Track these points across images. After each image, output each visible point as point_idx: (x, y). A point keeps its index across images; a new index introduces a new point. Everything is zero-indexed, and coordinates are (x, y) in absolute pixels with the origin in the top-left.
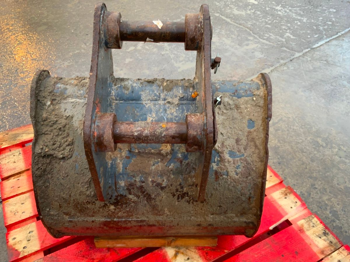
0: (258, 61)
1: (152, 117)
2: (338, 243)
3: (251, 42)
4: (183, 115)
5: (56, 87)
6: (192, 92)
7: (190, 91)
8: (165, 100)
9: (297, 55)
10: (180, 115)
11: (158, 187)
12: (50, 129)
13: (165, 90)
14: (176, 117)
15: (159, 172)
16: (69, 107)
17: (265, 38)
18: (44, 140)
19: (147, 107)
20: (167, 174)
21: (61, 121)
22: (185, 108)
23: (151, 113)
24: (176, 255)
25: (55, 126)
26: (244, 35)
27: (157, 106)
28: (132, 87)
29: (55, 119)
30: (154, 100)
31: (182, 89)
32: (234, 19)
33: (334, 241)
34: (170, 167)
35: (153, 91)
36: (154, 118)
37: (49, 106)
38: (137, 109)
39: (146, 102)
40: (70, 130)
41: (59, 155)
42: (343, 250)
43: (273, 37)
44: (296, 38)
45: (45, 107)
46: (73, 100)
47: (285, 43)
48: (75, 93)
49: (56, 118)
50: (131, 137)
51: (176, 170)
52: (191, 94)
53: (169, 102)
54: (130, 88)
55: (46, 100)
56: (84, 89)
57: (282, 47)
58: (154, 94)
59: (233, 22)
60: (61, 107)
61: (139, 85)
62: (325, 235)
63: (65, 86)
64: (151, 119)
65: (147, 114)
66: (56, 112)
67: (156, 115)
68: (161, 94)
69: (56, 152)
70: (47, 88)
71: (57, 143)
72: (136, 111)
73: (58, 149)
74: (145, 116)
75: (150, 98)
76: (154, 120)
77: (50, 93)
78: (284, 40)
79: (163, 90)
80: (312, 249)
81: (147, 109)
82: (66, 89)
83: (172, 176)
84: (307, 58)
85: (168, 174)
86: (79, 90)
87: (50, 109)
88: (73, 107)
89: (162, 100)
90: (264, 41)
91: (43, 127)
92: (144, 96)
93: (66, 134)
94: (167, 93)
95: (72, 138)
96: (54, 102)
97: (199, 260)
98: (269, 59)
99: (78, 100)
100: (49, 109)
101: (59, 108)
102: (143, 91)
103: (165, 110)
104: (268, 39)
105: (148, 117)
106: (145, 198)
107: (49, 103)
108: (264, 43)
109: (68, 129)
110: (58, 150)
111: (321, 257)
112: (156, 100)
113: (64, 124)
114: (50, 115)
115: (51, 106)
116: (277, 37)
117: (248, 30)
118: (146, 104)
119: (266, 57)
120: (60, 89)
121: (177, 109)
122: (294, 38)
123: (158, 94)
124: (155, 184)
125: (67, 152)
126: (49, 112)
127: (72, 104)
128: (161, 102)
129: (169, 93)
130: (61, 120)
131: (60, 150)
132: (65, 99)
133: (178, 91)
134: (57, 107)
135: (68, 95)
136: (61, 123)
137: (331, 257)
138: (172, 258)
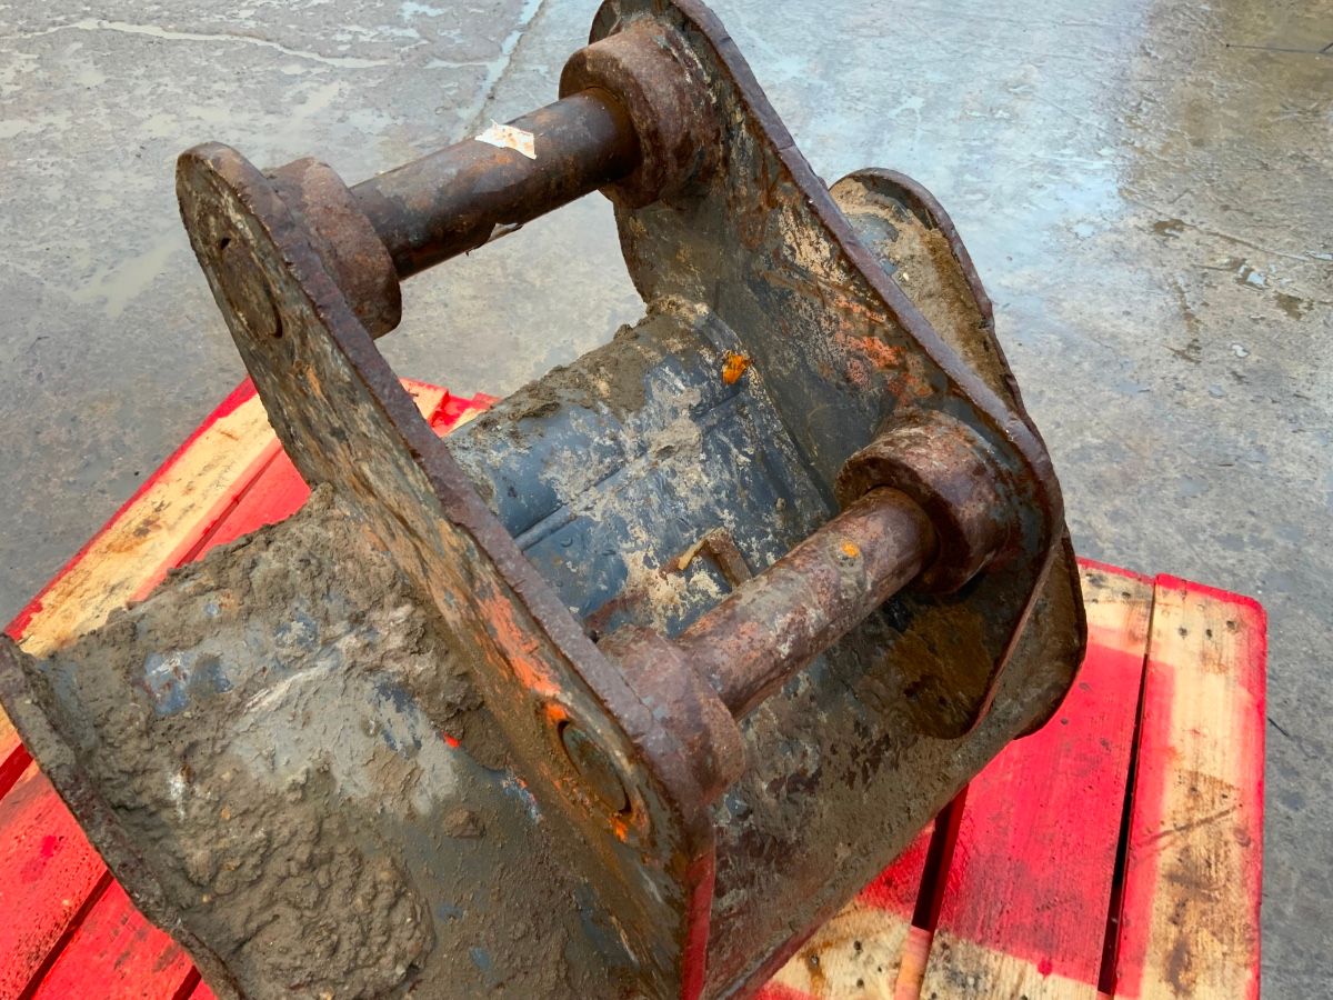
0: (383, 144)
1: (637, 548)
2: (1141, 584)
3: (307, 85)
4: (734, 468)
5: (154, 687)
6: (715, 363)
7: (708, 366)
8: (642, 449)
9: (496, 68)
10: (727, 476)
11: (798, 790)
12: (256, 898)
13: (623, 411)
14: (717, 490)
15: (777, 734)
16: (276, 736)
17: (343, 48)
18: (276, 967)
19: (598, 518)
20: (807, 721)
21: (285, 823)
22: (725, 439)
23: (626, 536)
24: (815, 969)
25: (277, 866)
26: (258, 69)
27: (631, 493)
28: (495, 470)
29: (260, 834)
30: (607, 476)
31: (678, 373)
32: (171, 19)
33: (1129, 585)
34: (801, 690)
35: (586, 442)
36: (647, 545)
37: (189, 795)
38: (569, 553)
39: (585, 502)
40: (353, 829)
41: (385, 974)
42: (1165, 594)
43: (367, 36)
44: (445, 10)
45: (165, 815)
46: (281, 690)
47: (425, 42)
48: (270, 656)
49: (254, 828)
50: (773, 675)
51: (822, 684)
52: (721, 374)
53: (667, 452)
54: (491, 482)
55: (152, 782)
56: (303, 610)
57: (425, 60)
58: (595, 449)
59: (177, 30)
60: (239, 759)
61: (512, 449)
62: (1100, 587)
63: (194, 655)
64: (640, 555)
65: (615, 549)
66: (239, 799)
67: (648, 531)
68: (623, 436)
69: (367, 973)
70: (113, 718)
71: (342, 929)
72: (569, 564)
73: (364, 953)
74: (612, 559)
75: (590, 475)
76: (651, 554)
77: (147, 732)
78: (412, 33)
79: (616, 413)
80: (1106, 648)
81: (604, 529)
82: (210, 665)
83: (823, 718)
84: (532, 68)
85: (811, 720)
86: (281, 628)
87: (201, 808)
88: (300, 719)
89: (636, 457)
90: (350, 63)
91: (220, 915)
92: (564, 481)
93: (347, 861)
94: (636, 416)
95: (389, 861)
96: (198, 762)
97: (889, 921)
98: (417, 122)
99: (300, 677)
100: (194, 811)
101: (239, 773)
102: (546, 464)
103: (667, 489)
104: (357, 50)
105: (623, 554)
106: (773, 865)
107: (178, 784)
108: (354, 71)
109: (344, 835)
110: (368, 957)
111: (1140, 650)
112: (614, 471)
113: (310, 826)
114: (219, 837)
115: (197, 788)
116: (380, 28)
117: (260, 43)
118: (587, 509)
119: (400, 121)
120: (182, 685)
121: (702, 462)
122: (440, 11)
123: (609, 442)
124: (784, 788)
125: (407, 934)
126: (205, 827)
127: (285, 716)
128: (637, 467)
129: (644, 415)
130: (281, 817)
131: (375, 949)
132: (237, 711)
133: (670, 389)
134: (227, 776)
135: (239, 683)
136: (294, 834)
137: (1159, 634)
138: (814, 986)
